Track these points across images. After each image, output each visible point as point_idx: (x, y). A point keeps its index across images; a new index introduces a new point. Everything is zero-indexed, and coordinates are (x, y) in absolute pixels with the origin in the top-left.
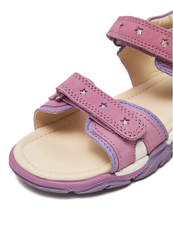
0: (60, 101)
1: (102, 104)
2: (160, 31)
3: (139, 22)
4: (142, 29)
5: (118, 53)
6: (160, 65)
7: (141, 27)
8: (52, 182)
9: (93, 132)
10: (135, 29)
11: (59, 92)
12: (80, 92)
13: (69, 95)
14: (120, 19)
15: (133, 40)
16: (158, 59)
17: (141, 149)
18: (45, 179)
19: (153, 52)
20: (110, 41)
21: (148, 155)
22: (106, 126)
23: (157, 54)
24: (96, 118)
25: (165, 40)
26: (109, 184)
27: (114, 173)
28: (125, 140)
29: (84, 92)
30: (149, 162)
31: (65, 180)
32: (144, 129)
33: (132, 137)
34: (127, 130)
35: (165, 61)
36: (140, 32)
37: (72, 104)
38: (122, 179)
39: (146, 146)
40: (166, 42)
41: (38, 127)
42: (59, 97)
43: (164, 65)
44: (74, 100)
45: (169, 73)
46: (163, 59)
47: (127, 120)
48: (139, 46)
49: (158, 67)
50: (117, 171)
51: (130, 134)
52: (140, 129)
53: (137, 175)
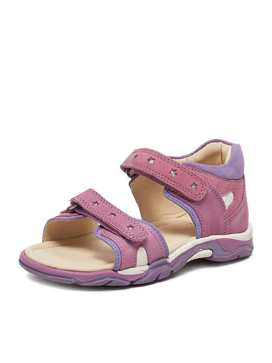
0: (73, 212)
1: (112, 214)
2: (170, 162)
3: (152, 153)
4: (154, 160)
5: (130, 183)
6: (168, 194)
7: (154, 157)
8: (63, 271)
9: (102, 235)
10: (148, 159)
11: (73, 203)
12: (93, 204)
13: (83, 205)
14: (135, 151)
15: (145, 168)
16: (166, 188)
17: (142, 255)
18: (55, 268)
19: (162, 180)
20: (124, 173)
21: (148, 264)
22: (113, 230)
23: (166, 182)
24: (106, 224)
25: (174, 171)
26: (111, 279)
27: (116, 271)
28: (129, 241)
29: (96, 205)
30: (149, 270)
31: (74, 270)
32: (146, 235)
33: (134, 239)
34: (131, 233)
35: (173, 190)
36: (152, 162)
37: (84, 214)
38: (123, 277)
39: (147, 253)
40: (175, 172)
41: (46, 240)
42: (72, 208)
43: (171, 193)
44: (88, 209)
45: (175, 201)
46: (171, 187)
47: (132, 227)
48: (150, 173)
49: (166, 195)
50: (119, 270)
51: (134, 236)
52: (142, 235)
53: (137, 278)
